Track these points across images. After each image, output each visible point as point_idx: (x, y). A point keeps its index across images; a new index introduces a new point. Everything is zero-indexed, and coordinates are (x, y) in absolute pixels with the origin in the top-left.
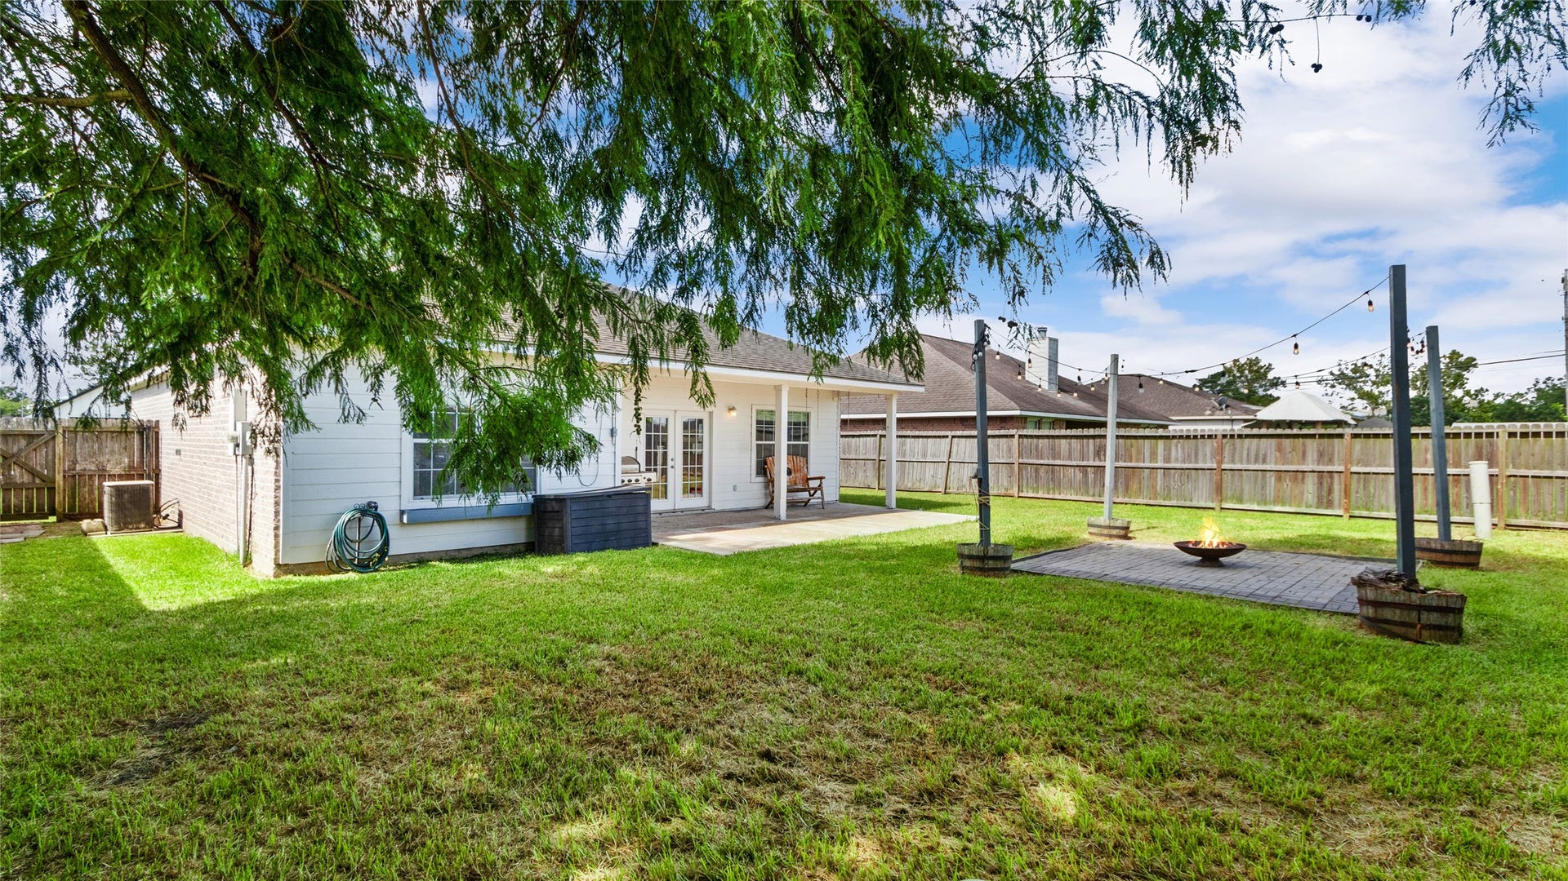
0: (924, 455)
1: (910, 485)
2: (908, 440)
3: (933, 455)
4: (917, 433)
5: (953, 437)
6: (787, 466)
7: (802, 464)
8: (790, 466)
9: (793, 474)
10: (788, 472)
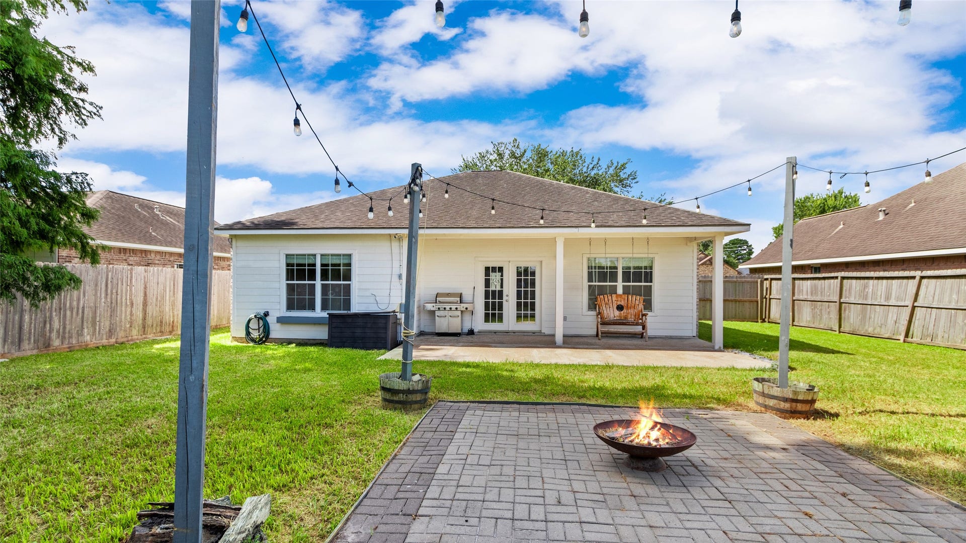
0: (888, 298)
1: (870, 330)
2: (871, 282)
3: (898, 299)
4: (882, 274)
5: (922, 278)
6: (619, 303)
7: (637, 302)
8: (622, 303)
9: (625, 310)
10: (620, 308)
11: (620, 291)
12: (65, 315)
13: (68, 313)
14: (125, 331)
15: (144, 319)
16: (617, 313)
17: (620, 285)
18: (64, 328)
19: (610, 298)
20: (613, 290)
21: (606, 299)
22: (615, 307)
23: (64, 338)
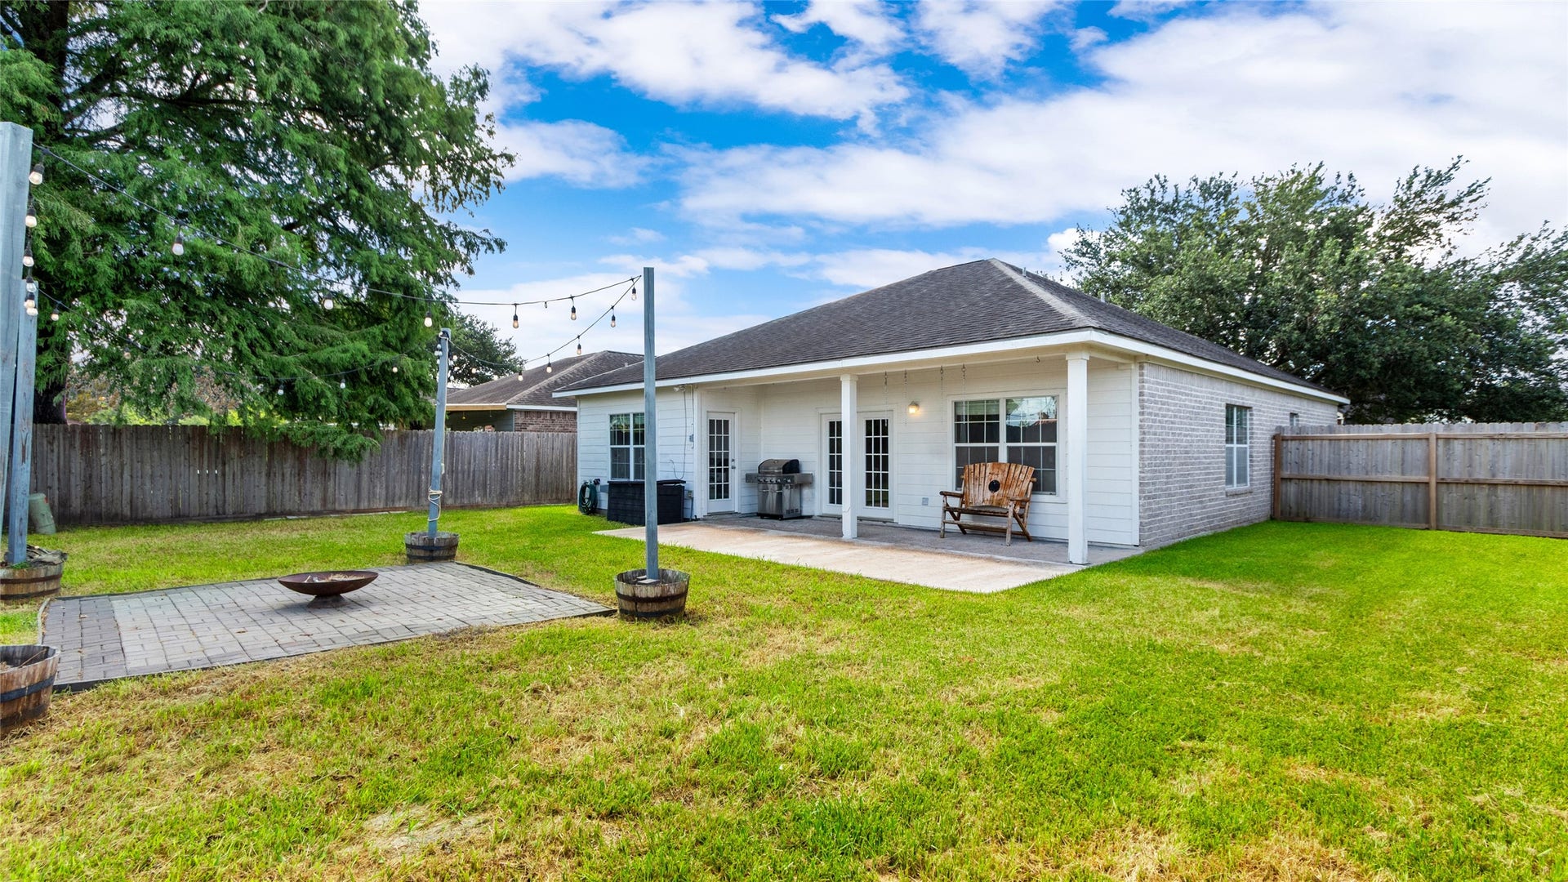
6: (994, 478)
7: (1022, 476)
8: (999, 478)
9: (1000, 491)
10: (994, 486)
11: (1003, 457)
12: (457, 478)
13: (460, 476)
14: (517, 495)
15: (537, 485)
16: (989, 494)
17: (1003, 446)
18: (457, 489)
19: (983, 468)
20: (993, 455)
21: (977, 471)
22: (987, 483)
23: (456, 497)
